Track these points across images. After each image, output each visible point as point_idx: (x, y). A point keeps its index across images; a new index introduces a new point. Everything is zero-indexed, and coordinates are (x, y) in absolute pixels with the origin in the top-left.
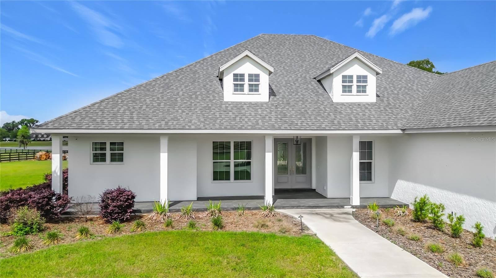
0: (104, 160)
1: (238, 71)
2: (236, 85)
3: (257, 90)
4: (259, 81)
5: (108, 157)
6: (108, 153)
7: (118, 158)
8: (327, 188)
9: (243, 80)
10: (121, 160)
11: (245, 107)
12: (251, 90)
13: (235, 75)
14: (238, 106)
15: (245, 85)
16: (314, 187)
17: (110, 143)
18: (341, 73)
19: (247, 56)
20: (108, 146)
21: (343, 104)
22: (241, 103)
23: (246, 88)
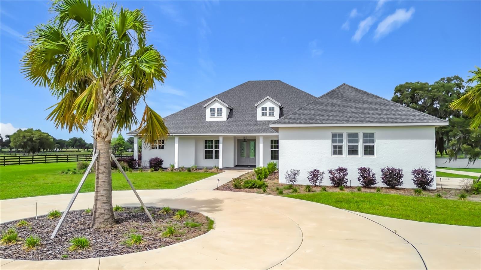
1: (212, 107)
2: (211, 113)
3: (221, 115)
4: (222, 111)
9: (214, 111)
10: (163, 148)
12: (218, 116)
13: (211, 109)
14: (211, 123)
19: (216, 100)
21: (261, 121)
22: (213, 121)
23: (216, 114)
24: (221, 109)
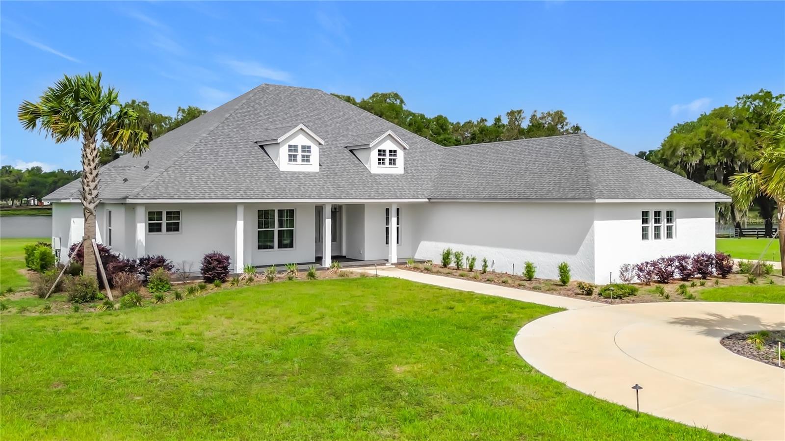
0: (159, 230)
1: (292, 143)
2: (290, 156)
3: (308, 161)
4: (310, 153)
5: (164, 227)
6: (164, 222)
7: (174, 227)
8: (364, 252)
9: (296, 151)
10: (177, 230)
11: (301, 176)
12: (303, 161)
13: (290, 146)
15: (298, 156)
16: (344, 254)
17: (167, 212)
18: (377, 147)
19: (301, 129)
20: (164, 216)
21: (379, 175)
22: (295, 173)
23: (299, 158)
24: (309, 147)
